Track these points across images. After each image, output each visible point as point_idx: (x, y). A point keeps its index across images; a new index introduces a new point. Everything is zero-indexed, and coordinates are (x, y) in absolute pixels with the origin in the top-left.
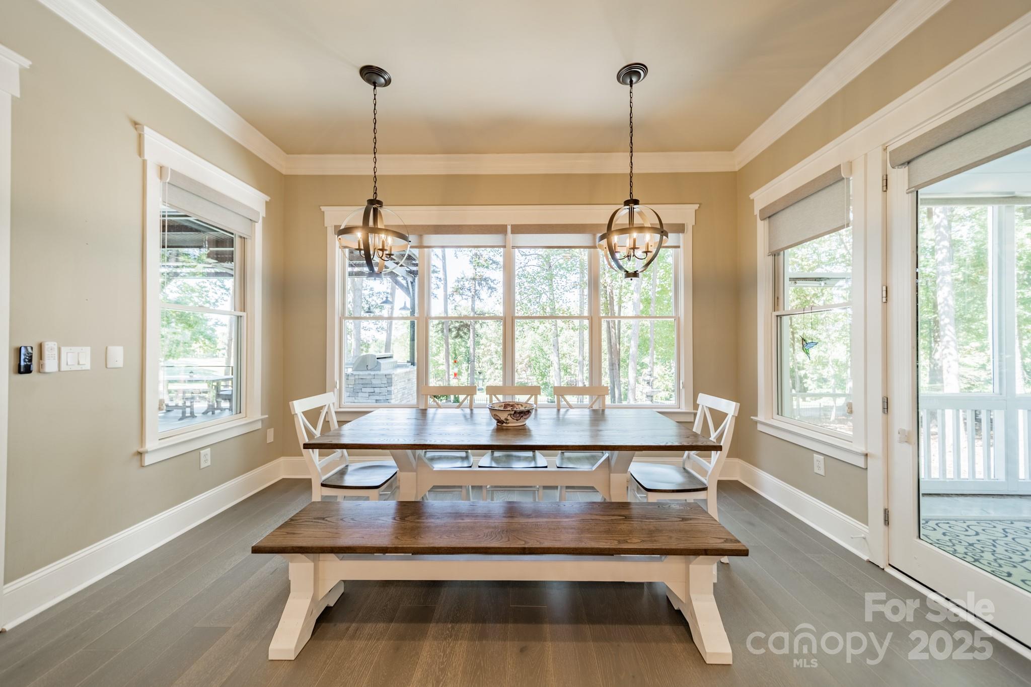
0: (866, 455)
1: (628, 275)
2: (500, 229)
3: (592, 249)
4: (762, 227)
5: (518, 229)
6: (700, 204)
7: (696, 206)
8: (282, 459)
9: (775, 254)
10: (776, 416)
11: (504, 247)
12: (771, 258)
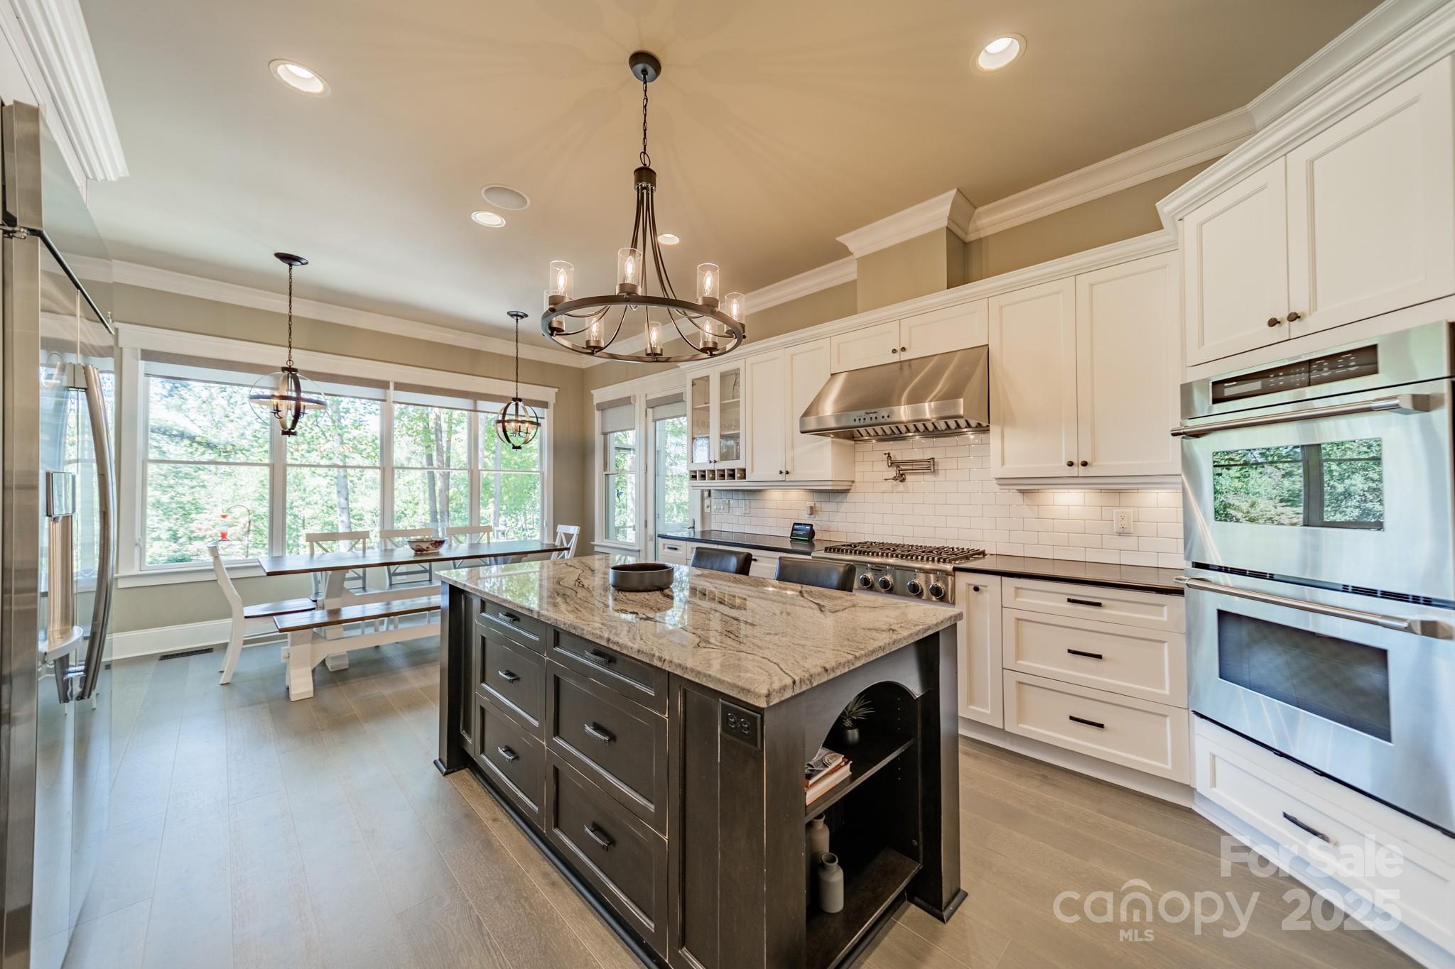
0: (639, 551)
1: (514, 447)
2: (383, 385)
3: (472, 413)
4: (597, 414)
5: (400, 387)
6: (559, 389)
7: (557, 390)
9: (605, 434)
10: (605, 540)
11: (385, 400)
12: (602, 436)
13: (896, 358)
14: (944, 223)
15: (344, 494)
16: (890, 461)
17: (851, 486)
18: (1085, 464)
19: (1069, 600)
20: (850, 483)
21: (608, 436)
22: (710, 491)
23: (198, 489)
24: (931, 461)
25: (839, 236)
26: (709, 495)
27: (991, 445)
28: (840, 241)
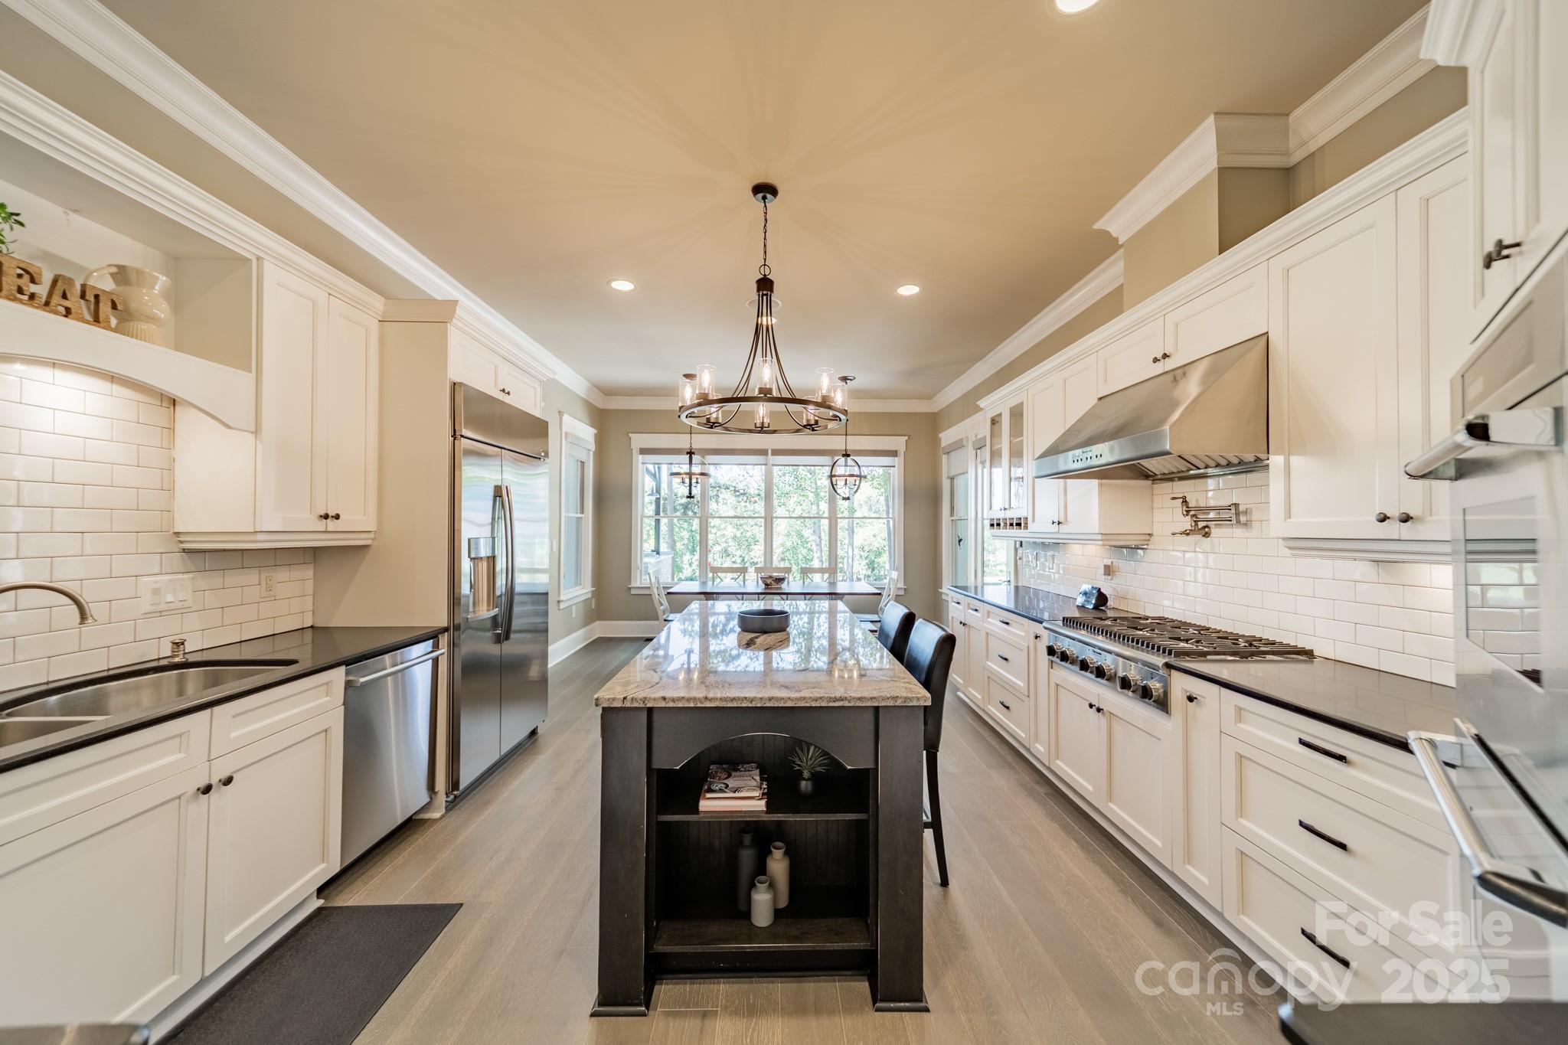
1: (844, 498)
2: (763, 452)
4: (945, 457)
5: (777, 452)
6: (909, 436)
7: (906, 437)
8: (597, 622)
9: (952, 479)
11: (766, 465)
12: (950, 481)
13: (1160, 368)
14: (1213, 165)
15: (818, 533)
16: (1185, 508)
17: (1149, 540)
18: (1406, 519)
19: (1302, 742)
20: (1147, 537)
21: (955, 480)
22: (1021, 542)
23: (754, 527)
24: (1233, 508)
25: (1096, 221)
26: (1021, 546)
27: (1270, 486)
28: (1099, 228)
